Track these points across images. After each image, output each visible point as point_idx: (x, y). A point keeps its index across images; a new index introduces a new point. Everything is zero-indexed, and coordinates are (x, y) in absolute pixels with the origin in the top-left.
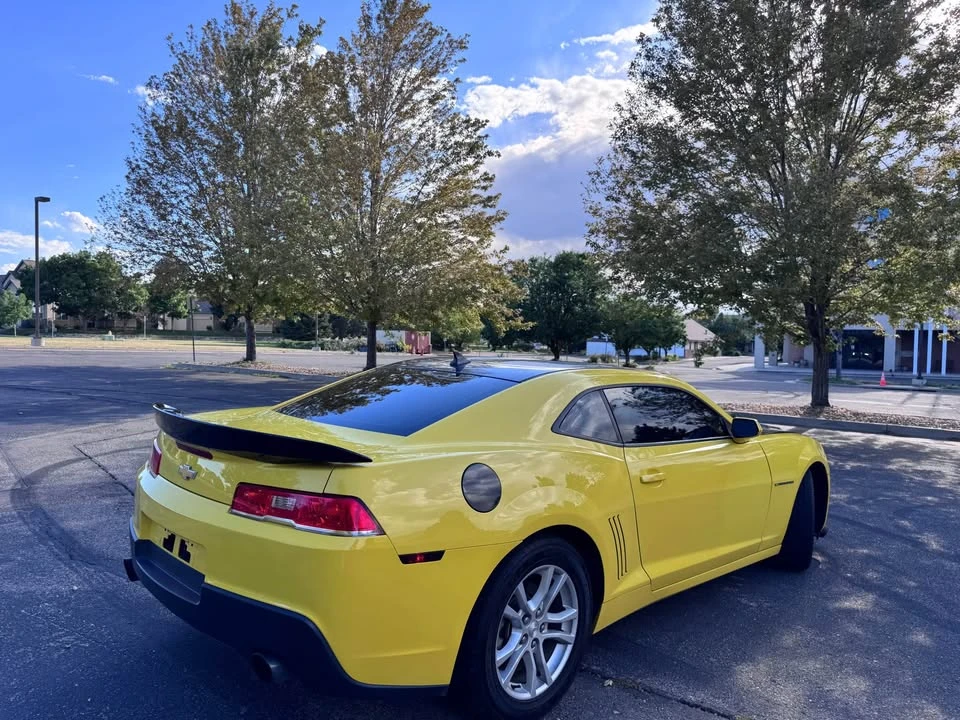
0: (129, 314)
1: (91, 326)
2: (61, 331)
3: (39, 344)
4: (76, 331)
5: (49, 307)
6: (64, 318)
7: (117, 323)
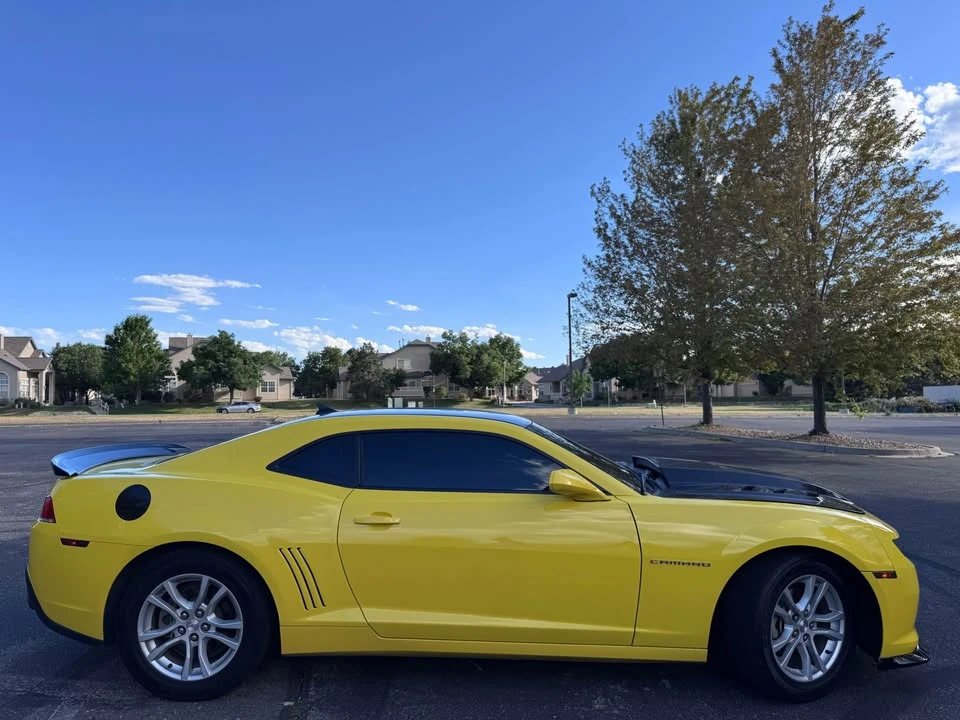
0: (676, 384)
1: (644, 396)
2: (621, 401)
3: (573, 412)
4: (634, 401)
5: (614, 380)
6: (625, 390)
7: (667, 392)
